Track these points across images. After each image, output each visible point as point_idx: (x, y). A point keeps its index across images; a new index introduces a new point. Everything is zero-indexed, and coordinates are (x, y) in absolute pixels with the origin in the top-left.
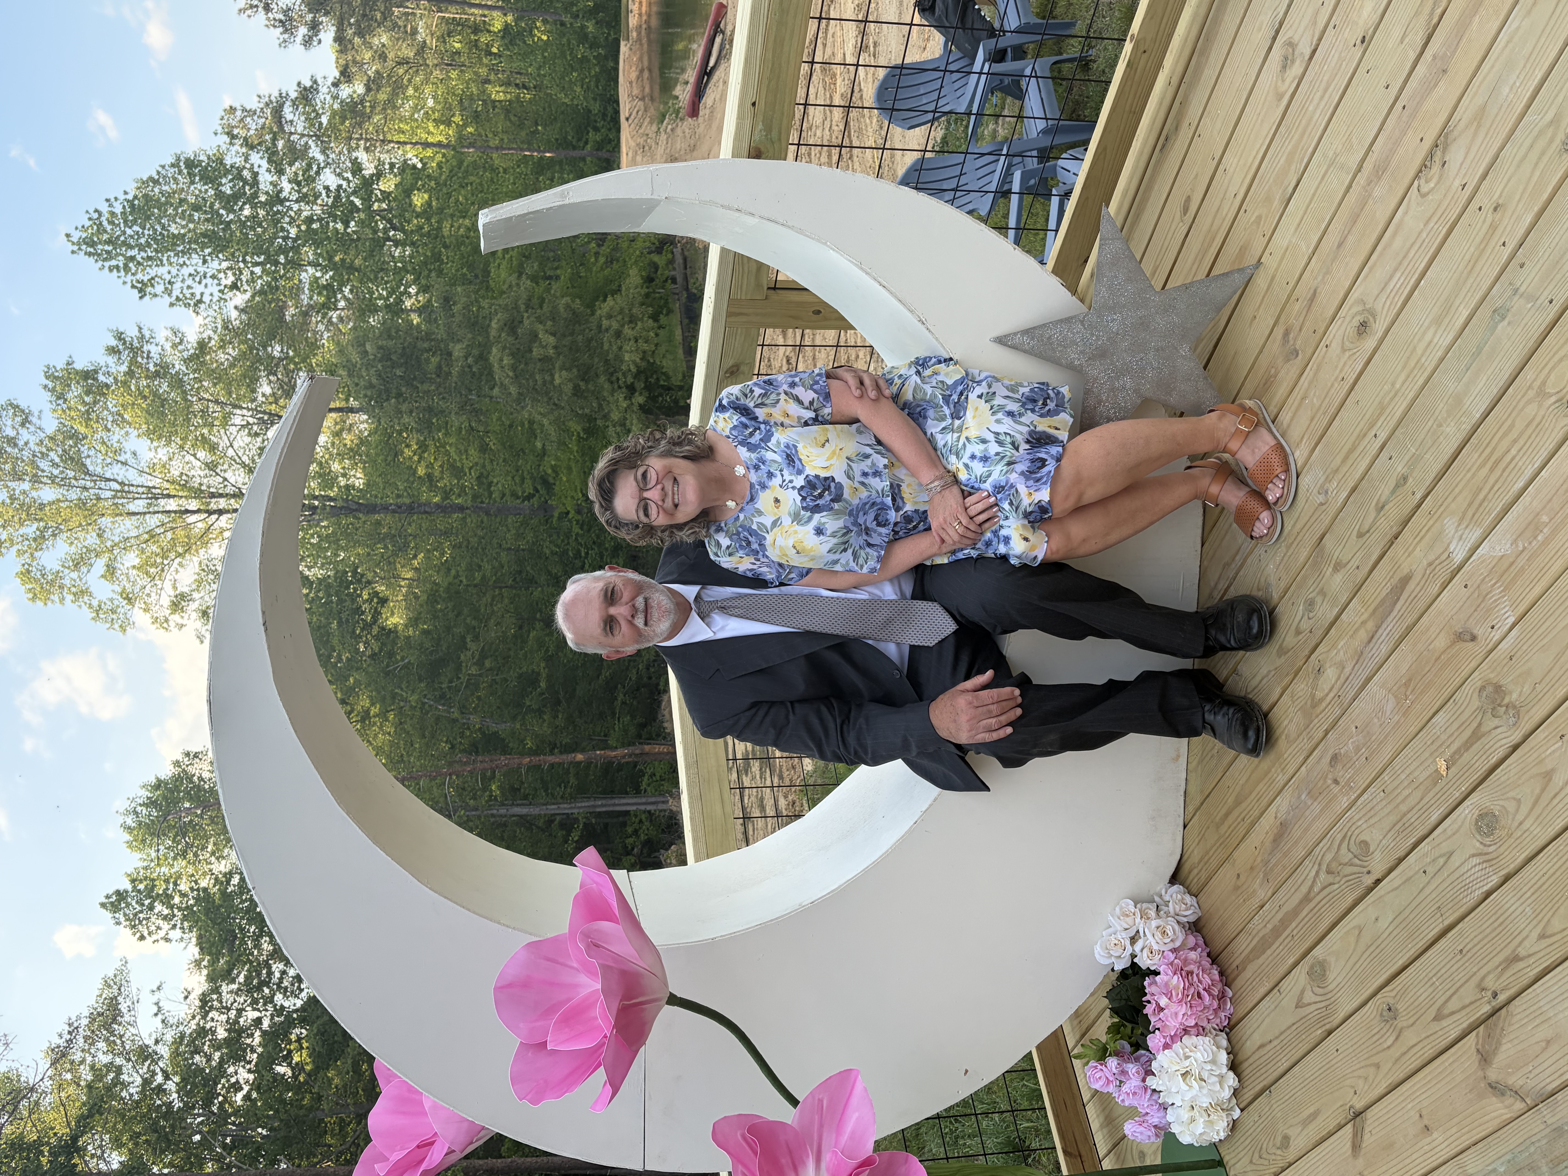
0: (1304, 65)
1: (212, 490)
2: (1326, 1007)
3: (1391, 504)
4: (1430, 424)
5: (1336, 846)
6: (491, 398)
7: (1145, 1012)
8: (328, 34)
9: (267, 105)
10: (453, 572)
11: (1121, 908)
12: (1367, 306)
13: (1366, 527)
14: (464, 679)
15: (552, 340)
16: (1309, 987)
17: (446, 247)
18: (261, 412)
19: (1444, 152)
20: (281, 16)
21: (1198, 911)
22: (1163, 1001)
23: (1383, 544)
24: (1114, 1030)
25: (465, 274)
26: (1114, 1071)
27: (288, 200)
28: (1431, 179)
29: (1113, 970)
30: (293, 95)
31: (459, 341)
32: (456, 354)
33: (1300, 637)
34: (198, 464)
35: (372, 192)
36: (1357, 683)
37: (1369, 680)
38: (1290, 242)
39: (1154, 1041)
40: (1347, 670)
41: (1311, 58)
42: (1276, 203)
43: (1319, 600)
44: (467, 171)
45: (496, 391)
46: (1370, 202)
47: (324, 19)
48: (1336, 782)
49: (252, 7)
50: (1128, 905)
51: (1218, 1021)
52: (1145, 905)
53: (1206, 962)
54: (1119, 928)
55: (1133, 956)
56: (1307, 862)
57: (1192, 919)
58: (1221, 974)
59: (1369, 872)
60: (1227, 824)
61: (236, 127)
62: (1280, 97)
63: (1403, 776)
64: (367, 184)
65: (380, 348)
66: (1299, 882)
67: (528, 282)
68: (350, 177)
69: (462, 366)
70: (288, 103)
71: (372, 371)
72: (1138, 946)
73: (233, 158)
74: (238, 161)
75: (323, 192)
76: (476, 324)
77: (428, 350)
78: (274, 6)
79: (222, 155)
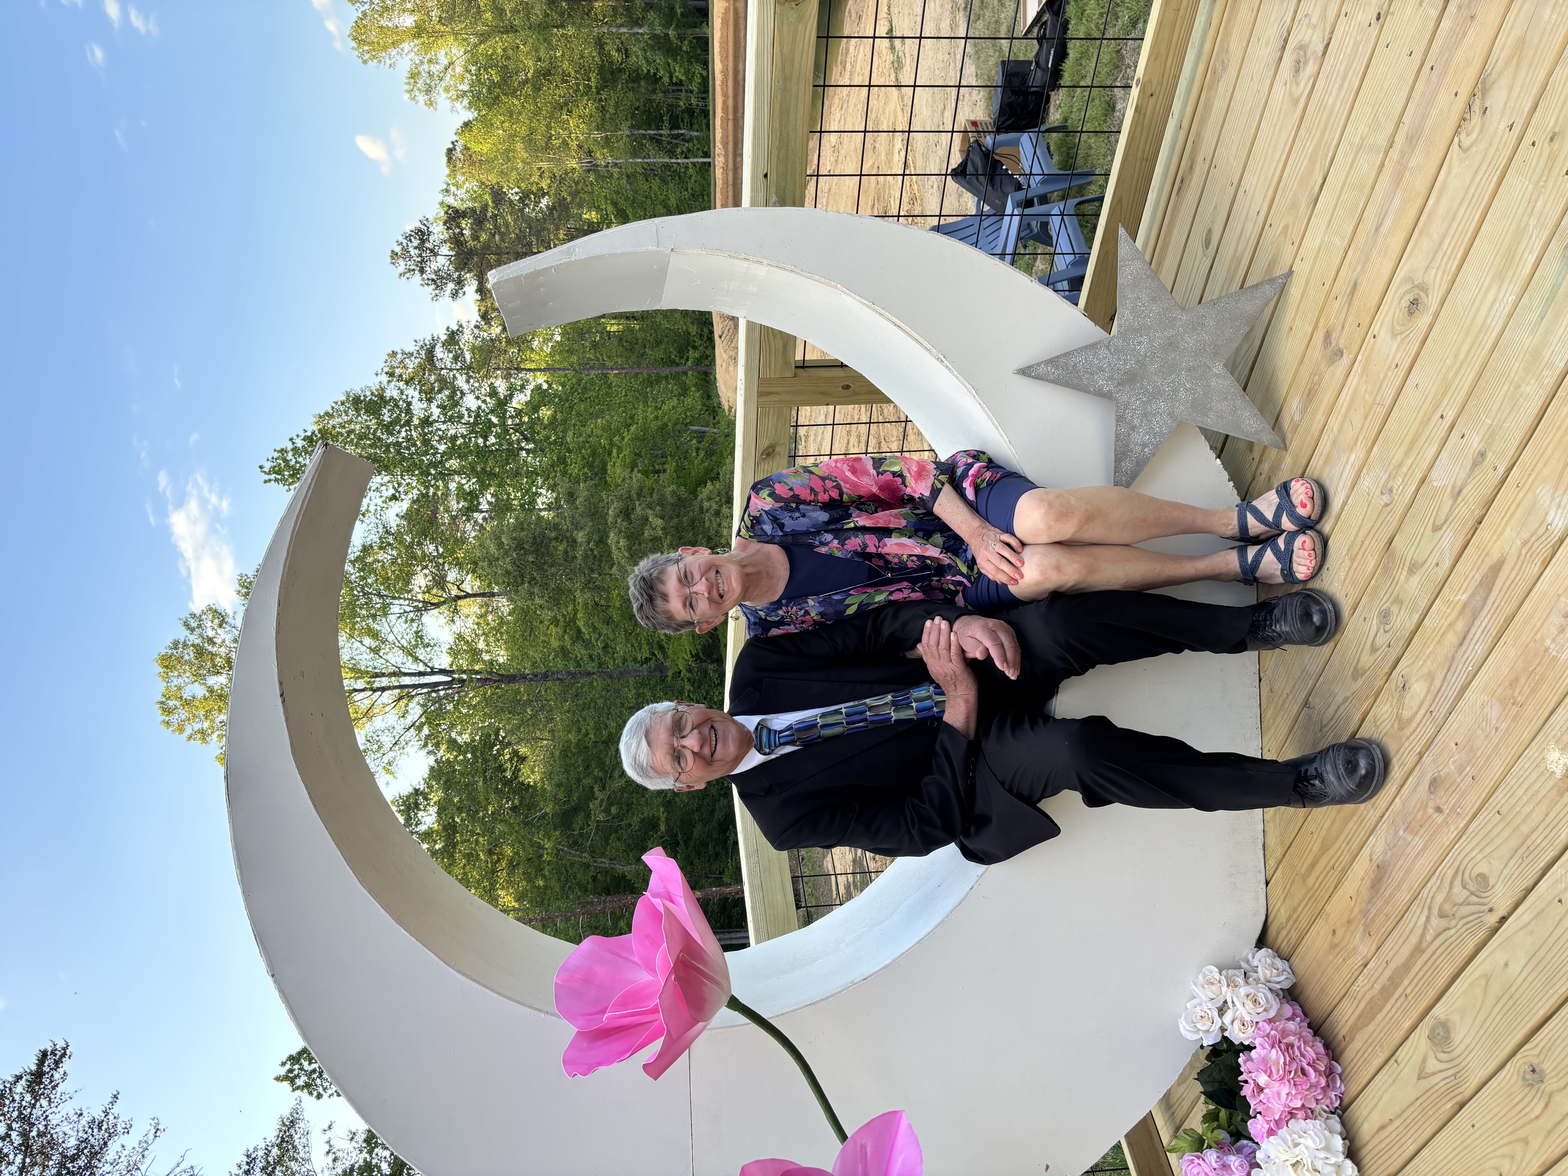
0: (1318, 63)
1: (377, 671)
2: (1455, 1075)
3: (1469, 487)
4: (1505, 388)
5: (1447, 884)
6: (611, 575)
7: (1242, 1093)
8: (471, 287)
9: (422, 347)
10: (583, 731)
11: (1205, 976)
12: (1416, 283)
13: (1442, 517)
14: (593, 825)
15: (660, 522)
16: (1431, 1053)
17: (569, 451)
18: (416, 601)
19: (1483, 98)
20: (433, 277)
21: (1291, 976)
22: (1263, 1079)
23: (1464, 533)
24: (1211, 1118)
25: (586, 473)
26: (1215, 1165)
27: (437, 421)
28: (1472, 131)
29: (1202, 1047)
30: (443, 338)
31: (582, 528)
32: (580, 540)
33: (1378, 653)
34: (365, 648)
35: (506, 411)
36: (1452, 694)
37: (1465, 688)
38: (1322, 241)
39: (1255, 1127)
40: (1437, 683)
41: (1324, 54)
42: (1302, 207)
43: (1395, 609)
44: (585, 388)
45: (615, 569)
46: (1407, 174)
47: (468, 275)
48: (1439, 810)
49: (409, 270)
50: (1211, 972)
51: (1328, 1102)
52: (1231, 972)
53: (1308, 1033)
54: (1204, 998)
55: (1223, 1029)
56: (1414, 907)
57: (1286, 985)
58: (1327, 1046)
59: (1491, 910)
60: (1315, 874)
61: (397, 367)
62: (1296, 102)
63: (1520, 792)
64: (502, 404)
65: (515, 539)
66: (1407, 932)
67: (639, 475)
68: (488, 399)
69: (585, 550)
70: (439, 345)
71: (508, 560)
72: (1228, 1017)
73: (392, 392)
74: (395, 394)
75: (466, 413)
76: (595, 513)
77: (556, 539)
78: (428, 269)
79: (383, 390)
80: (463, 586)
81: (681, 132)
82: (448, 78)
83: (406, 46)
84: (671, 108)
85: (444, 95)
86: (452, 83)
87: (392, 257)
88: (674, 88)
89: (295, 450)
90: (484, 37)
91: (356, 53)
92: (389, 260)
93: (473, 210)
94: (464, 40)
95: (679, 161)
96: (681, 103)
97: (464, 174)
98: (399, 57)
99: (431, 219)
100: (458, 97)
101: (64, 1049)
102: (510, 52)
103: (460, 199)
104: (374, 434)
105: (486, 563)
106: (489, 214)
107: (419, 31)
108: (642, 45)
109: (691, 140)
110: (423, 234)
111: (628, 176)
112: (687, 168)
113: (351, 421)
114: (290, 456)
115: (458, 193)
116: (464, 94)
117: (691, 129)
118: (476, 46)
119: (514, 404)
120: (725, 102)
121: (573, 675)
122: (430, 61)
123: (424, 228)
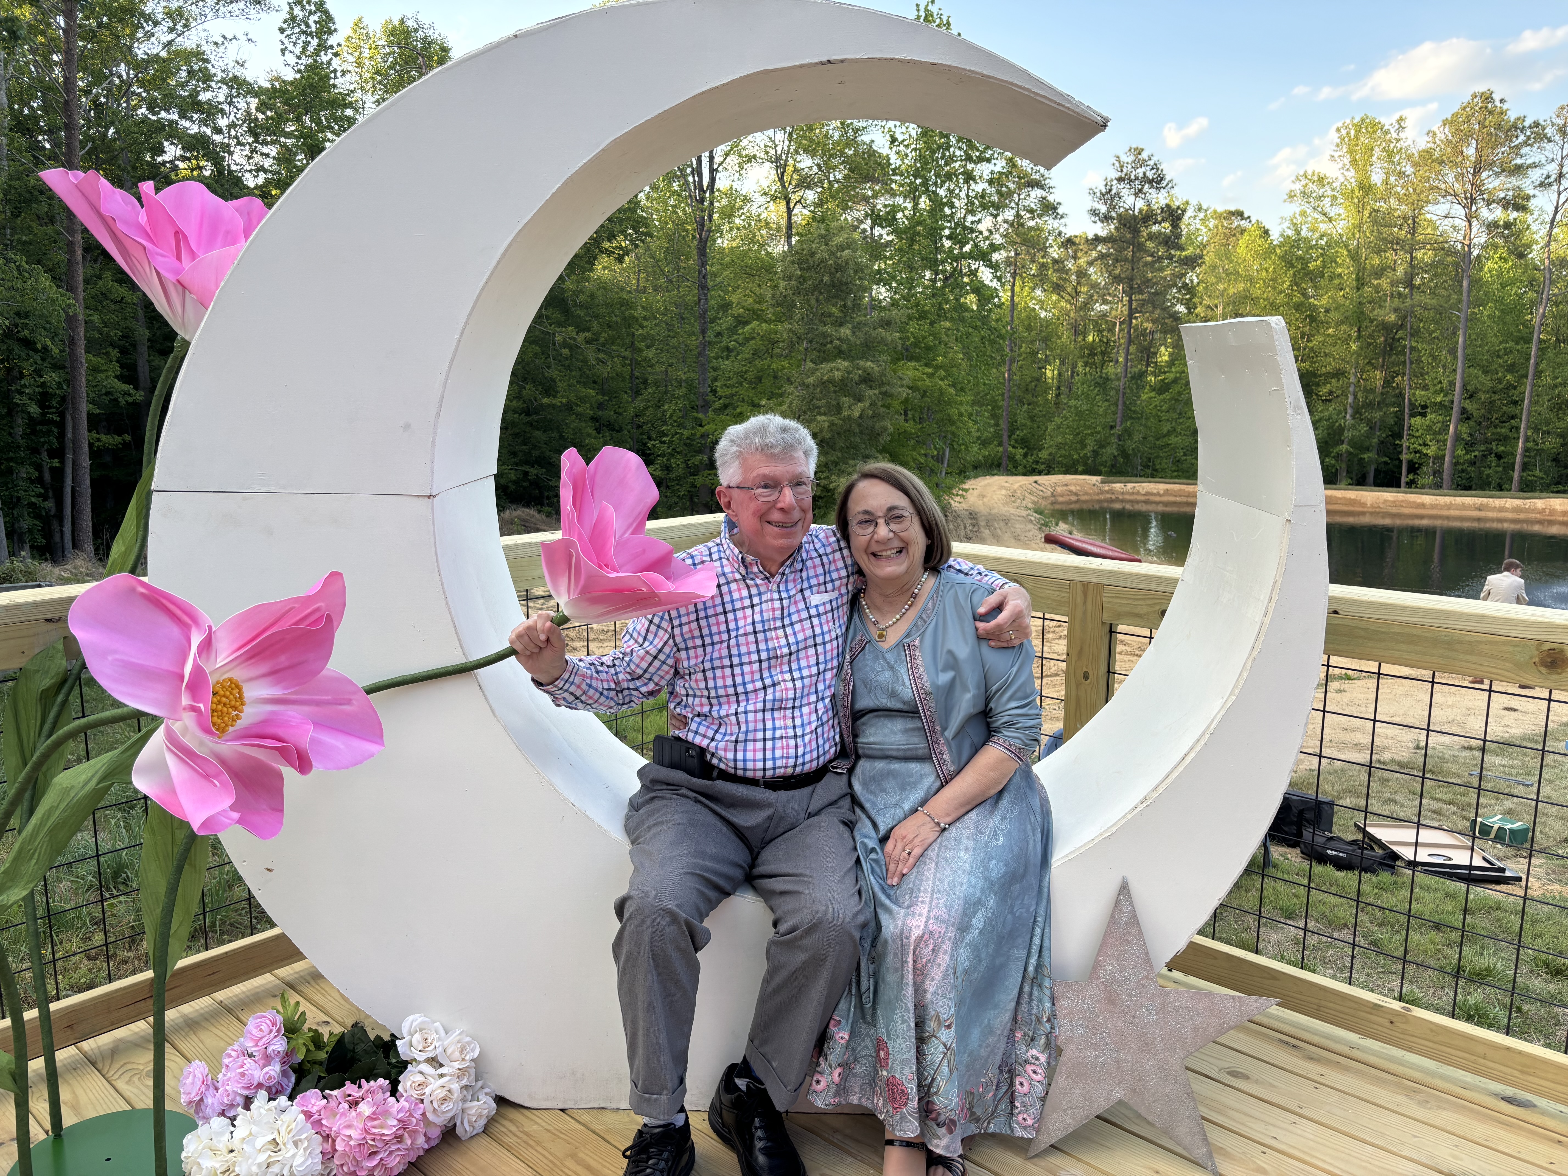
6: (804, 361)
7: (348, 1083)
8: (1101, 230)
10: (646, 323)
11: (469, 1043)
14: (550, 329)
15: (857, 414)
18: (787, 158)
20: (1114, 191)
21: (469, 1135)
22: (365, 1109)
24: (318, 1040)
26: (271, 1048)
27: (969, 189)
29: (395, 1037)
31: (854, 333)
32: (842, 330)
39: (313, 1099)
44: (994, 343)
45: (810, 365)
47: (1112, 227)
49: (1122, 167)
50: (473, 1050)
52: (473, 1071)
53: (413, 1157)
54: (446, 1043)
57: (459, 1131)
64: (983, 256)
65: (847, 263)
67: (905, 395)
68: (988, 242)
69: (831, 336)
71: (826, 255)
72: (426, 1068)
76: (868, 348)
77: (845, 306)
78: (1122, 185)
80: (799, 206)
82: (1316, 215)
83: (1351, 173)
85: (1298, 210)
86: (1310, 219)
87: (1136, 149)
90: (1354, 256)
91: (1348, 121)
92: (1134, 146)
93: (1179, 236)
94: (1353, 234)
97: (1217, 227)
98: (1340, 165)
99: (1173, 192)
100: (1295, 225)
102: (1336, 282)
103: (1190, 223)
105: (823, 232)
106: (1173, 252)
107: (1366, 188)
108: (1334, 417)
110: (1158, 182)
115: (1197, 221)
116: (1298, 233)
118: (1346, 246)
119: (982, 268)
121: (703, 315)
122: (1334, 198)
123: (1164, 183)
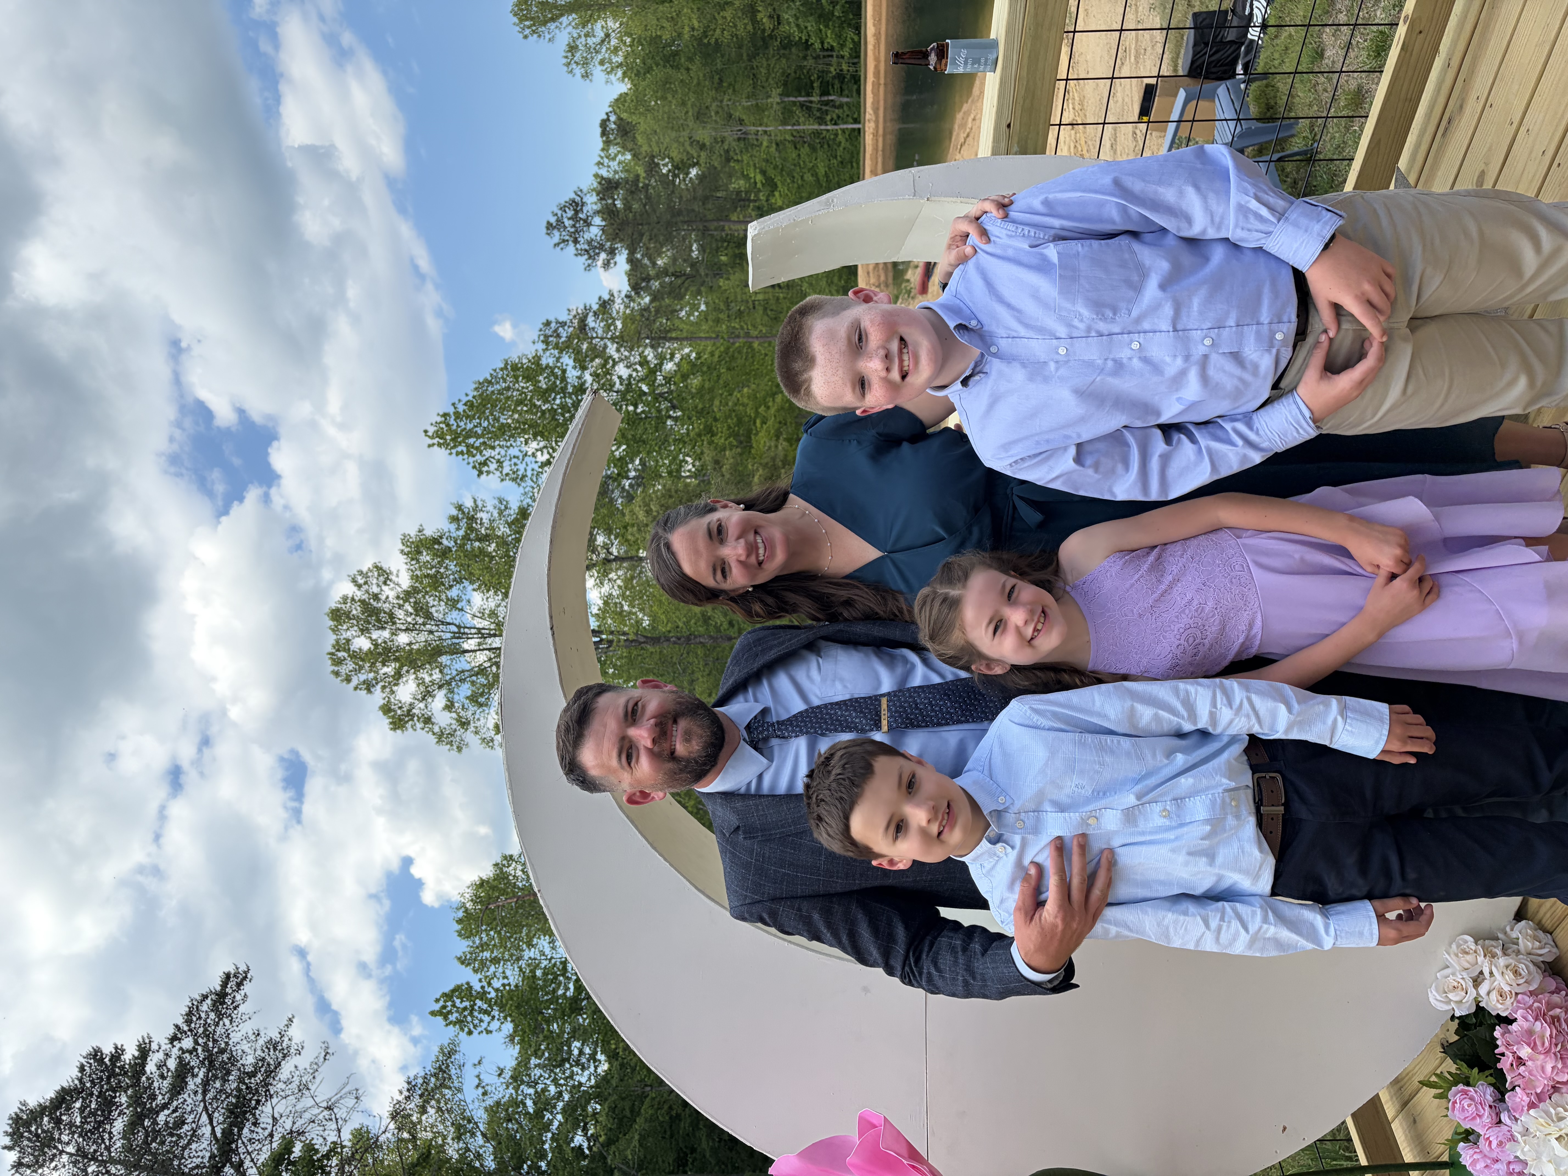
8: (622, 258)
17: (716, 420)
20: (586, 247)
25: (732, 442)
29: (1453, 1016)
30: (595, 307)
35: (656, 379)
44: (733, 356)
47: (619, 245)
49: (564, 241)
61: (552, 336)
64: (652, 372)
67: (785, 443)
68: (639, 368)
70: (591, 314)
72: (1483, 989)
73: (547, 360)
74: (551, 361)
75: (618, 381)
78: (581, 240)
79: (539, 358)
80: (611, 550)
81: (831, 98)
82: (604, 50)
83: (564, 20)
84: (822, 74)
85: (600, 68)
86: (607, 56)
87: (548, 228)
88: (826, 53)
89: (457, 416)
90: (639, 9)
91: (518, 28)
92: (545, 230)
93: (627, 181)
94: (620, 12)
95: (829, 127)
96: (832, 69)
97: (617, 146)
98: (557, 31)
99: (585, 190)
100: (612, 69)
101: (245, 972)
103: (613, 171)
104: (530, 400)
105: (635, 529)
106: (641, 185)
107: (577, 5)
108: (794, 12)
109: (841, 106)
110: (577, 204)
111: (777, 144)
112: (836, 135)
113: (508, 389)
114: (452, 422)
115: (611, 165)
116: (620, 65)
117: (841, 95)
118: (631, 17)
119: (663, 372)
120: (877, 67)
121: (714, 639)
122: (587, 35)
123: (578, 199)
